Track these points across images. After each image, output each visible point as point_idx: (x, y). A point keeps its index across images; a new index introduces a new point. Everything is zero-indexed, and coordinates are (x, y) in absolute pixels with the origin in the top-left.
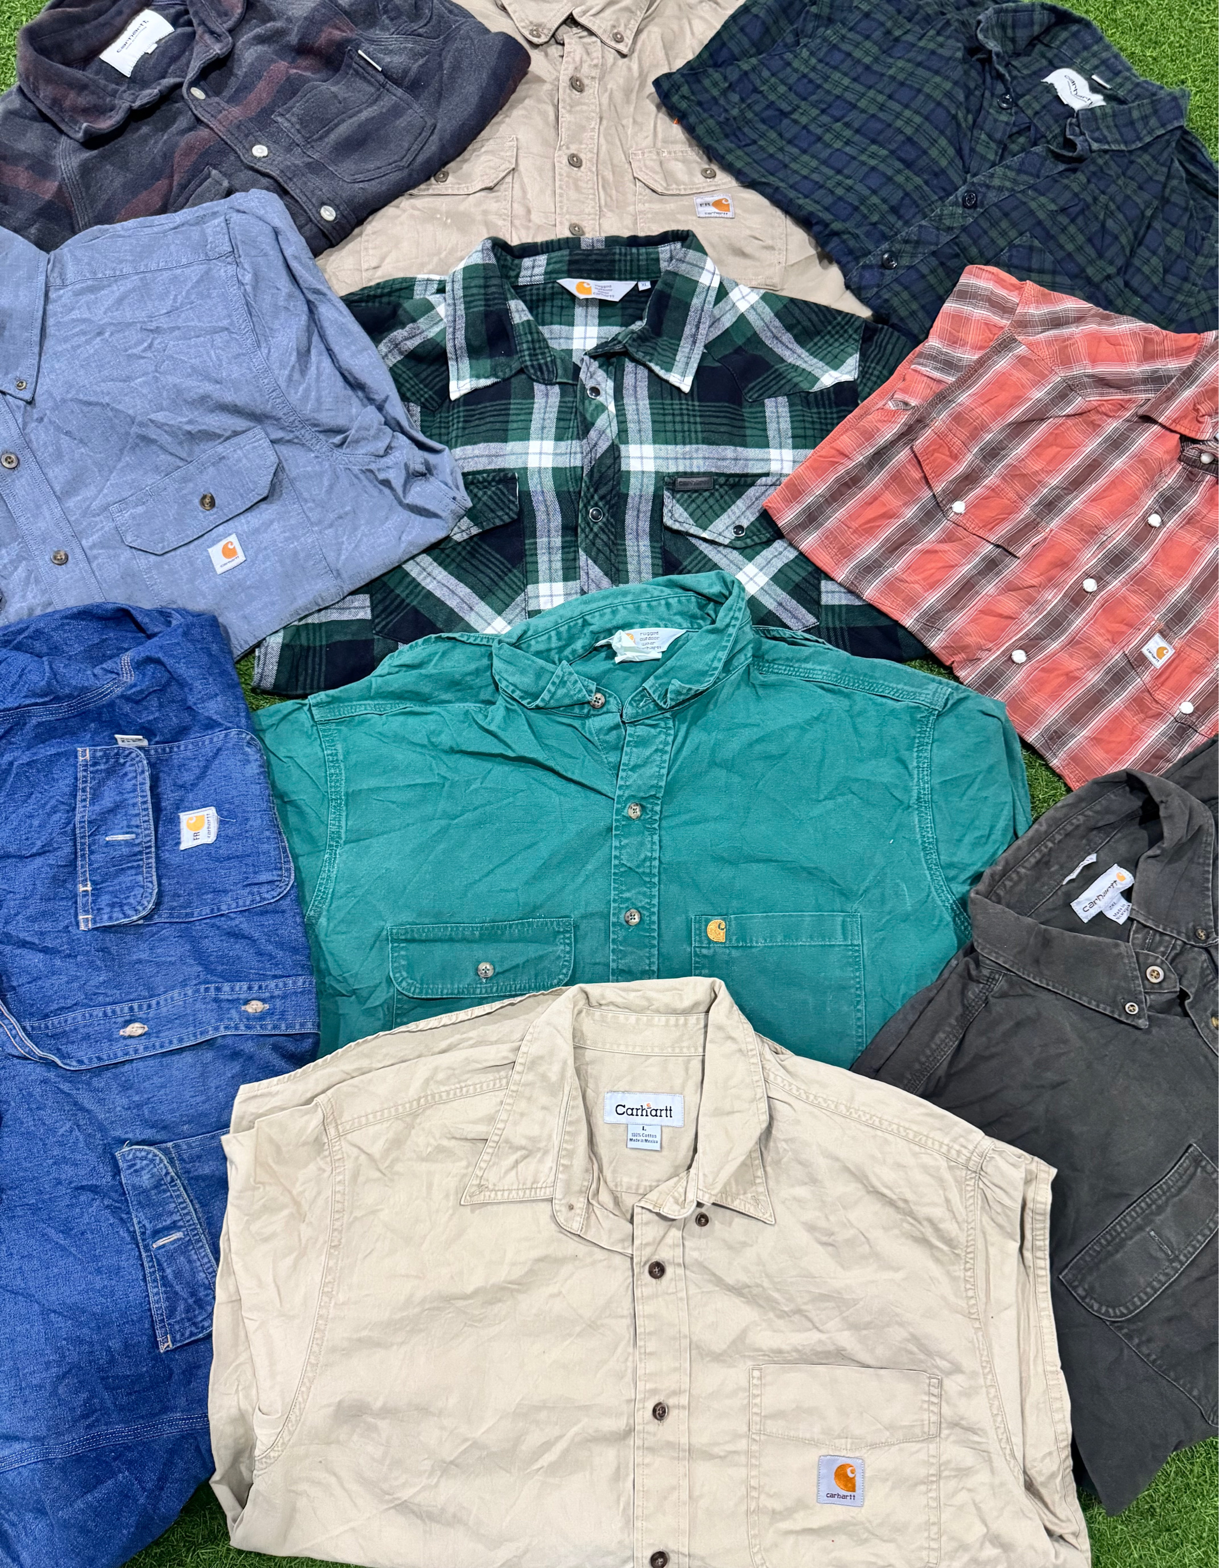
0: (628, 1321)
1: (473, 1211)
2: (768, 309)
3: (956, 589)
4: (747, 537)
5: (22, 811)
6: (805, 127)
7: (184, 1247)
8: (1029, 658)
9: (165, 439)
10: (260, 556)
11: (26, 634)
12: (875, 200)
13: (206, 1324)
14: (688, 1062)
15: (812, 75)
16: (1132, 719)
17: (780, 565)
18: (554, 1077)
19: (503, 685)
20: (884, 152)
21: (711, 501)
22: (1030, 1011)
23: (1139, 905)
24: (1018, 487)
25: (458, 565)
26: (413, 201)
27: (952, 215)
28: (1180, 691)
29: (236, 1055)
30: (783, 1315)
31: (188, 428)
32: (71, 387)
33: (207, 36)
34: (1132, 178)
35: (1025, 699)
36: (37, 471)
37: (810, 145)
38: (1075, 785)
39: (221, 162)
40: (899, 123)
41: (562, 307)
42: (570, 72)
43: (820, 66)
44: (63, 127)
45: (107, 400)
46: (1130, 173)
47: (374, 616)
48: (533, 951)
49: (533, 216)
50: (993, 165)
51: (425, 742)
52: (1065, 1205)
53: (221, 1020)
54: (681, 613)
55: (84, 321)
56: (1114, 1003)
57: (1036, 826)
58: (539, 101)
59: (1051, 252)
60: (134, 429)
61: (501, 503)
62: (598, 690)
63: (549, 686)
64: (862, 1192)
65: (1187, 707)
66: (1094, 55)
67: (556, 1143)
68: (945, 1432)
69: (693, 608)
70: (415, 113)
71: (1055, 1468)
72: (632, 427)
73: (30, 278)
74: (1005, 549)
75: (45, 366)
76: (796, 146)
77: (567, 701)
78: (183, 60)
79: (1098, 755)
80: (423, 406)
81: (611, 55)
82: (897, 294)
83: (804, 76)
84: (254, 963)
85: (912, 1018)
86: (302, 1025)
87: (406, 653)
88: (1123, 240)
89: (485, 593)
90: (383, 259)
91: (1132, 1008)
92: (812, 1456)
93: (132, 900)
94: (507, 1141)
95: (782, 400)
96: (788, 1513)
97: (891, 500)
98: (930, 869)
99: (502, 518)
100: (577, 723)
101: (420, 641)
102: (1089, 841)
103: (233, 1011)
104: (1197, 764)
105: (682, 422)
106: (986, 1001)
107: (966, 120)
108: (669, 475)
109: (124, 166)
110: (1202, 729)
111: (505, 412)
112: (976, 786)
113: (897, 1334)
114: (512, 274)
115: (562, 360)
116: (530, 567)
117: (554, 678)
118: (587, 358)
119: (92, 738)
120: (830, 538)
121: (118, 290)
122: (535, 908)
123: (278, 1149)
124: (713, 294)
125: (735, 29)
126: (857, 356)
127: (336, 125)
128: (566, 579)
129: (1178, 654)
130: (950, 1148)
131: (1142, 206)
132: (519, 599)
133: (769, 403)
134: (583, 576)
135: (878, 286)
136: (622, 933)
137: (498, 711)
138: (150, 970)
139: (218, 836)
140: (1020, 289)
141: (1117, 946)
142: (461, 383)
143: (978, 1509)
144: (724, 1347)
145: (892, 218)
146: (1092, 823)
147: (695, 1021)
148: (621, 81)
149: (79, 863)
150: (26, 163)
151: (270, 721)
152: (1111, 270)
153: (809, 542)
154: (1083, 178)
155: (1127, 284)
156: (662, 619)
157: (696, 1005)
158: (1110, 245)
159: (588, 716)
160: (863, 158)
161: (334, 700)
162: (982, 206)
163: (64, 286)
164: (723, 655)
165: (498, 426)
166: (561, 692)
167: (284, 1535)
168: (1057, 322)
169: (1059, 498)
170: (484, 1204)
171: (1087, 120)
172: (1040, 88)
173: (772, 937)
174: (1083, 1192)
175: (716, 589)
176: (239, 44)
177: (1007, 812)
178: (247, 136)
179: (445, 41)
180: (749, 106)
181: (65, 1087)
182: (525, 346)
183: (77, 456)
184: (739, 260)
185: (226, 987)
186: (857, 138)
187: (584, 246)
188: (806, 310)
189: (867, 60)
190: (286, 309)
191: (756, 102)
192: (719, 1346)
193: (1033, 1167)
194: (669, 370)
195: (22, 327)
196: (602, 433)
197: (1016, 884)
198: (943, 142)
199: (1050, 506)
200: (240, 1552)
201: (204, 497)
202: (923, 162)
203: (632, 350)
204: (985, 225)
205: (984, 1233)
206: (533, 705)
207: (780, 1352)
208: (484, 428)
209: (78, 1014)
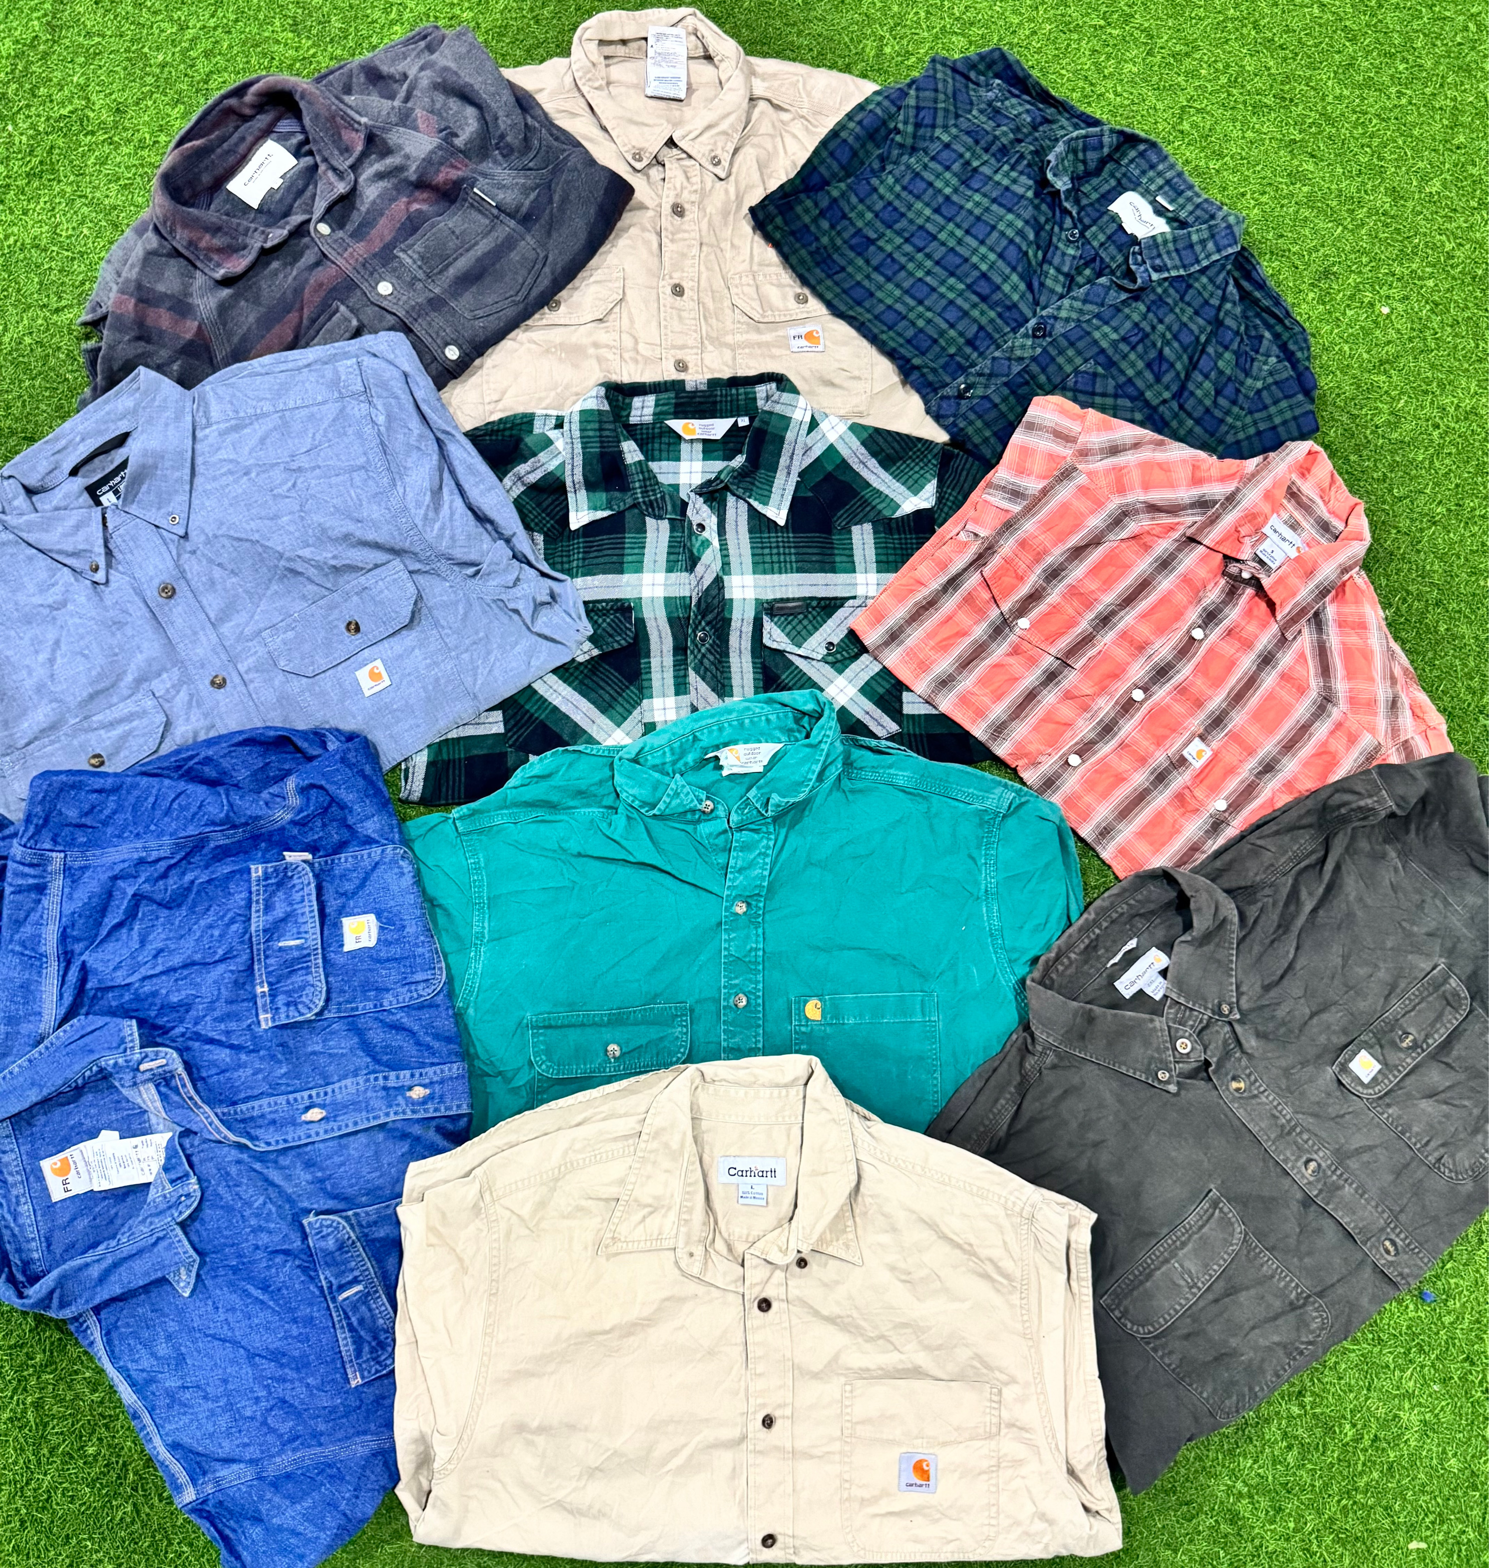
0: (741, 1348)
1: (608, 1259)
2: (854, 439)
3: (1021, 700)
4: (837, 652)
5: (202, 923)
6: (890, 255)
7: (364, 1297)
8: (1083, 762)
9: (312, 572)
10: (405, 683)
11: (196, 760)
12: (952, 333)
13: (389, 1362)
14: (789, 1129)
15: (897, 203)
16: (1173, 813)
17: (867, 678)
18: (675, 1146)
19: (623, 795)
20: (961, 286)
21: (805, 622)
22: (1076, 1080)
23: (1173, 983)
24: (1076, 603)
25: (582, 682)
26: (529, 334)
27: (1023, 347)
28: (1214, 789)
29: (404, 1136)
30: (870, 1340)
31: (333, 562)
32: (222, 524)
33: (330, 174)
34: (1189, 304)
35: (1079, 798)
36: (192, 601)
37: (895, 274)
38: (1121, 875)
39: (348, 297)
40: (975, 259)
41: (669, 444)
42: (671, 200)
43: (904, 194)
44: (198, 264)
45: (256, 537)
46: (1187, 298)
47: (507, 730)
48: (653, 1033)
49: (641, 347)
50: (1062, 297)
51: (556, 847)
52: (1105, 1243)
53: (391, 1106)
54: (781, 729)
55: (231, 461)
56: (1147, 1071)
57: (1085, 916)
58: (644, 229)
59: (1113, 378)
60: (283, 563)
61: (618, 629)
62: (708, 798)
63: (665, 798)
64: (935, 1237)
65: (1222, 805)
66: (1160, 174)
67: (678, 1201)
68: (1004, 1431)
69: (791, 724)
70: (528, 244)
71: (1091, 1458)
72: (733, 560)
73: (178, 418)
74: (1065, 661)
75: (195, 502)
76: (882, 274)
77: (681, 810)
78: (308, 194)
79: (1142, 848)
80: (546, 535)
81: (709, 179)
82: (971, 423)
83: (890, 203)
84: (414, 1053)
85: (979, 1085)
86: (459, 1107)
87: (536, 764)
88: (1179, 366)
89: (605, 708)
90: (504, 393)
91: (1163, 1075)
92: (895, 1453)
93: (304, 999)
94: (636, 1200)
95: (868, 527)
96: (875, 1500)
97: (964, 619)
98: (996, 953)
99: (620, 642)
100: (690, 828)
101: (549, 753)
102: (1132, 926)
103: (400, 1098)
104: (1227, 857)
105: (779, 554)
106: (1040, 1072)
107: (1035, 255)
108: (767, 602)
109: (257, 301)
110: (1235, 823)
111: (621, 545)
112: (1034, 881)
113: (963, 1355)
114: (624, 413)
115: (671, 497)
116: (645, 684)
117: (669, 791)
118: (692, 495)
119: (263, 856)
120: (911, 654)
121: (260, 428)
122: (656, 996)
123: (444, 1215)
124: (805, 427)
125: (825, 154)
126: (935, 482)
127: (456, 259)
128: (677, 693)
129: (1216, 755)
130: (1007, 1200)
131: (1197, 332)
132: (636, 713)
133: (856, 530)
134: (693, 692)
135: (955, 415)
136: (731, 1016)
137: (620, 820)
138: (322, 1060)
139: (379, 940)
140: (1083, 418)
141: (1152, 1021)
142: (580, 514)
143: (1029, 1491)
144: (820, 1367)
145: (968, 350)
146: (1133, 912)
147: (796, 1093)
148: (719, 205)
149: (256, 967)
150: (168, 304)
151: (418, 833)
152: (1167, 395)
153: (893, 659)
154: (1143, 308)
155: (1181, 407)
156: (762, 734)
157: (796, 1079)
158: (1167, 371)
159: (699, 821)
160: (943, 290)
161: (474, 812)
162: (1050, 335)
163: (209, 425)
164: (817, 768)
165: (615, 559)
166: (675, 802)
167: (457, 1532)
168: (1114, 450)
169: (1113, 613)
170: (617, 1254)
171: (1149, 248)
172: (1105, 218)
173: (861, 1016)
174: (1119, 1233)
175: (810, 707)
176: (361, 180)
177: (1062, 902)
178: (372, 274)
179: (554, 172)
180: (839, 233)
181: (258, 1166)
182: (637, 485)
183: (229, 585)
184: (829, 390)
185: (392, 1074)
186: (937, 269)
187: (688, 388)
188: (889, 439)
189: (948, 191)
190: (418, 449)
191: (845, 229)
192: (817, 1367)
193: (1077, 1213)
194: (766, 503)
195: (173, 467)
196: (708, 567)
197: (1067, 968)
198: (1015, 278)
199: (1105, 620)
200: (421, 1546)
201: (349, 623)
202: (997, 296)
203: (733, 487)
204: (1054, 352)
205: (1037, 1268)
206: (651, 813)
207: (868, 1370)
208: (602, 560)
209: (264, 1101)
